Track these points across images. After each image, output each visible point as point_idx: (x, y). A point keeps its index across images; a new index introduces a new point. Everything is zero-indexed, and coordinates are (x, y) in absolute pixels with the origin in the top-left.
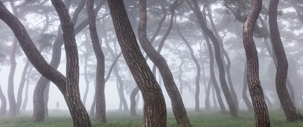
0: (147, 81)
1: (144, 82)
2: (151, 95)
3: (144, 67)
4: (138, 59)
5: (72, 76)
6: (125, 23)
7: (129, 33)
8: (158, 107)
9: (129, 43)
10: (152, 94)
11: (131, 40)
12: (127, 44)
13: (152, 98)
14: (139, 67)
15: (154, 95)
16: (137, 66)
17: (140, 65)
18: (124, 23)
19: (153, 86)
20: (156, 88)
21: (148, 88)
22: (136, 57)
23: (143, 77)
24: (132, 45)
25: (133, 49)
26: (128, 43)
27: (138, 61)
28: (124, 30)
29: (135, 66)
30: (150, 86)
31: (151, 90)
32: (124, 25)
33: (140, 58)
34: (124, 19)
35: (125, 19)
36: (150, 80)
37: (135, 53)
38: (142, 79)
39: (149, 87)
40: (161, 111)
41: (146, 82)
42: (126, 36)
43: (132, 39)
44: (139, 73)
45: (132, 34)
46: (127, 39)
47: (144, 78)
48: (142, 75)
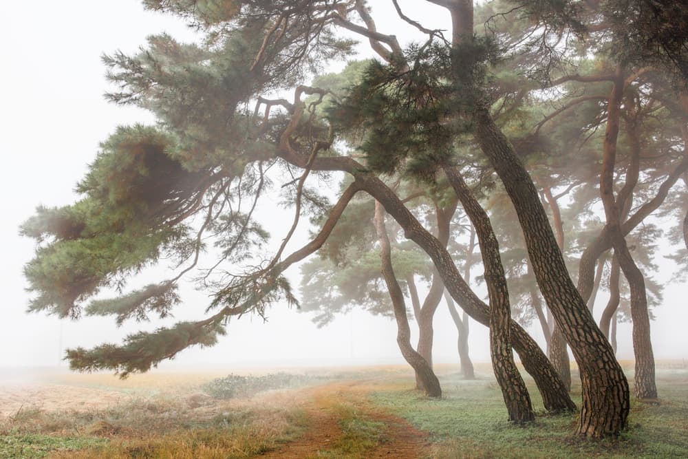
0: (573, 330)
1: (569, 332)
2: (582, 353)
3: (570, 306)
4: (560, 291)
5: (496, 322)
6: (539, 233)
7: (546, 250)
8: (599, 375)
9: (544, 267)
10: (584, 351)
11: (548, 261)
12: (541, 269)
13: (585, 359)
14: (561, 306)
15: (587, 354)
16: (557, 305)
17: (561, 303)
18: (537, 234)
19: (586, 339)
20: (591, 341)
21: (576, 341)
22: (556, 288)
23: (567, 322)
24: (549, 269)
25: (550, 276)
26: (542, 267)
27: (558, 295)
28: (536, 245)
29: (554, 305)
30: (579, 338)
31: (582, 344)
32: (536, 236)
33: (562, 290)
34: (536, 228)
35: (539, 226)
36: (579, 327)
37: (554, 283)
38: (566, 326)
39: (578, 340)
40: (607, 382)
41: (572, 332)
42: (539, 255)
43: (550, 259)
44: (561, 316)
45: (550, 251)
46: (541, 260)
47: (568, 325)
48: (565, 319)
